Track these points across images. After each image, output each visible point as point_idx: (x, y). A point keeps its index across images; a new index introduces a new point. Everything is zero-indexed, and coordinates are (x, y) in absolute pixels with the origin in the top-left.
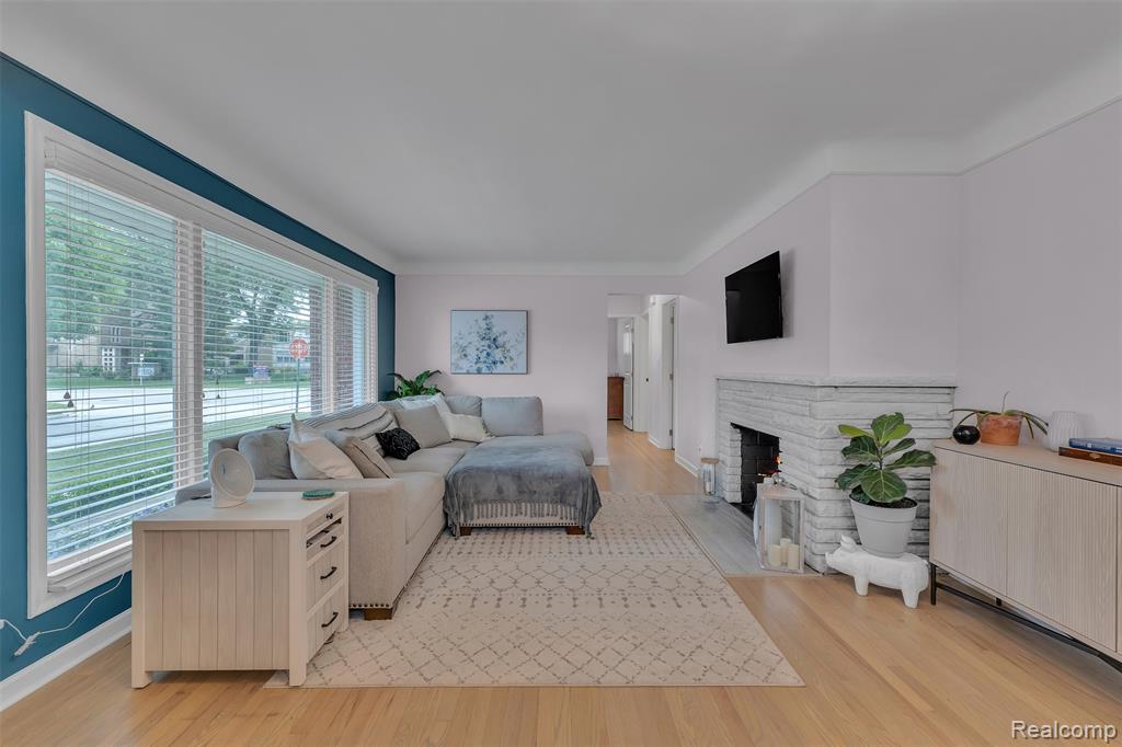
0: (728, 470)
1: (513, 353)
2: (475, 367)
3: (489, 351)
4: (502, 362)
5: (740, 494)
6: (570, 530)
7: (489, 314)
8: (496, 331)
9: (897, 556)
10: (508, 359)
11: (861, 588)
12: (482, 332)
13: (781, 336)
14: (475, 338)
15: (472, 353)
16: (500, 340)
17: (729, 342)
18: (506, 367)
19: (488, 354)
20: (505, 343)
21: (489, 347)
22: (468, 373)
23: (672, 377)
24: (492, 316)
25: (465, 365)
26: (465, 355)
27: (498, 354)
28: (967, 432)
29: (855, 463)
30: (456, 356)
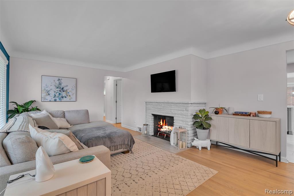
0: (151, 127)
1: (70, 94)
2: (53, 99)
3: (60, 92)
4: (66, 97)
5: (153, 133)
6: (124, 153)
7: (60, 78)
8: (63, 85)
9: (205, 140)
10: (68, 96)
11: (200, 149)
12: (57, 85)
13: (175, 91)
14: (53, 88)
15: (52, 93)
16: (65, 89)
17: (151, 92)
18: (68, 99)
19: (60, 94)
20: (67, 90)
21: (60, 91)
22: (50, 101)
23: (116, 102)
24: (62, 79)
25: (49, 98)
26: (49, 94)
27: (64, 94)
28: (217, 112)
29: (195, 121)
30: (45, 94)
